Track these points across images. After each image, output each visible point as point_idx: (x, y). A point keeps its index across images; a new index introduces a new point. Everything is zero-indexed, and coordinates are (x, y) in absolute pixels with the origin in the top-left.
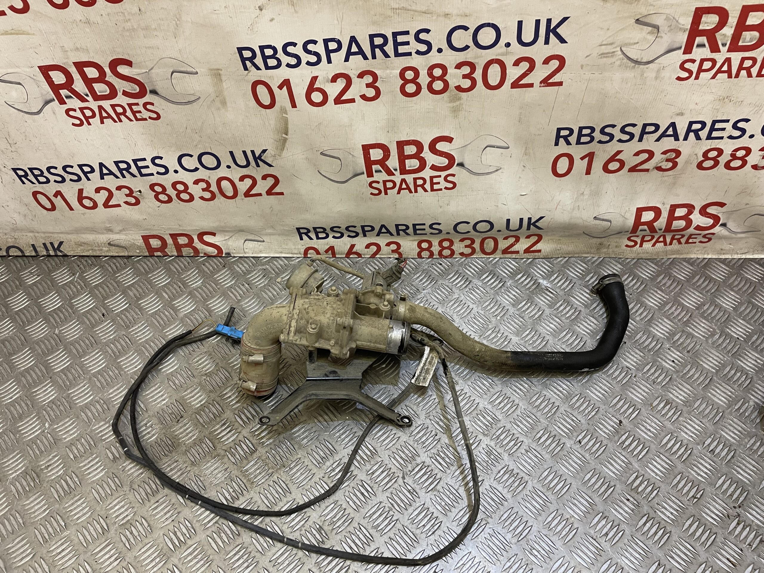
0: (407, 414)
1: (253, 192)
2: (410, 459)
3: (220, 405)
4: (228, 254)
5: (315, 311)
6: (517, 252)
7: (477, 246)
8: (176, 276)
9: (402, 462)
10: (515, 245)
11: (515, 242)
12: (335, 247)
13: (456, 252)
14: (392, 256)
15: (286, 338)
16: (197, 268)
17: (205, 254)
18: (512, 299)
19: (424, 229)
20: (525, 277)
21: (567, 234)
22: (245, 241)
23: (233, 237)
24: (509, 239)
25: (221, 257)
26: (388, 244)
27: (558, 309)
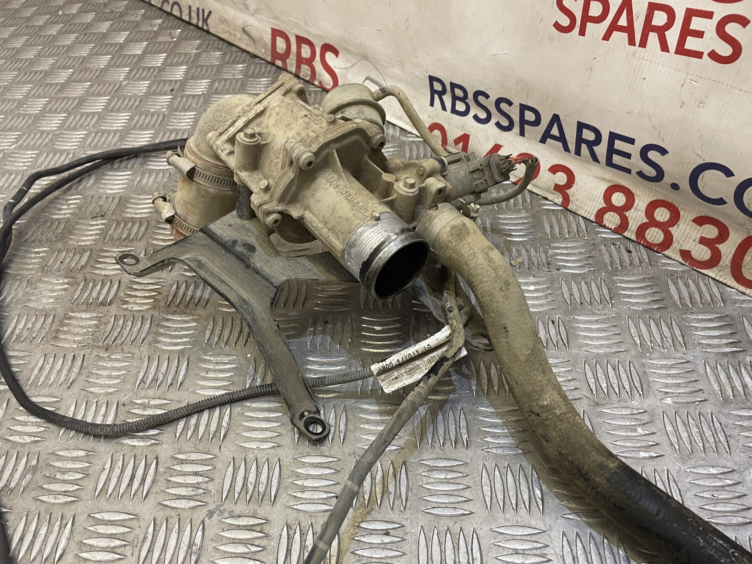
0: (332, 421)
7: (727, 251)
9: (238, 489)
12: (471, 138)
13: (675, 244)
17: (320, 83)
19: (630, 156)
22: (366, 79)
23: (355, 67)
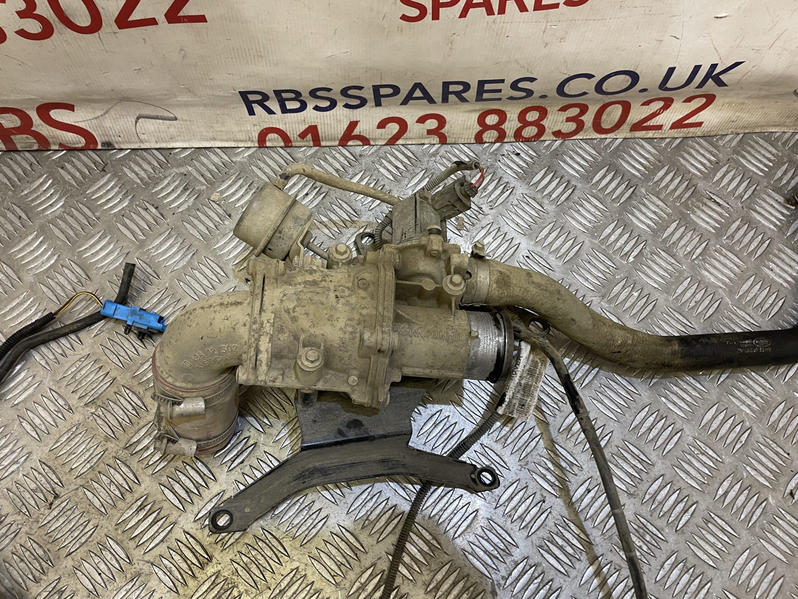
0: (488, 463)
1: (135, 16)
2: (501, 553)
3: (129, 467)
4: (108, 146)
5: (311, 316)
6: (659, 127)
7: (588, 118)
8: (10, 193)
9: (489, 561)
10: (659, 114)
11: (660, 109)
12: (319, 127)
13: (547, 131)
14: (426, 141)
15: (252, 377)
16: (51, 175)
17: (61, 145)
18: (651, 219)
19: (500, 91)
20: (671, 174)
21: (763, 93)
22: (138, 118)
23: (112, 112)
24: (652, 104)
25: (95, 150)
26: (422, 120)
27: (732, 236)
